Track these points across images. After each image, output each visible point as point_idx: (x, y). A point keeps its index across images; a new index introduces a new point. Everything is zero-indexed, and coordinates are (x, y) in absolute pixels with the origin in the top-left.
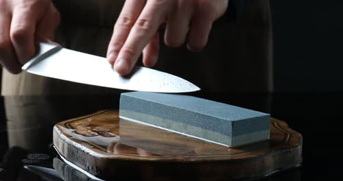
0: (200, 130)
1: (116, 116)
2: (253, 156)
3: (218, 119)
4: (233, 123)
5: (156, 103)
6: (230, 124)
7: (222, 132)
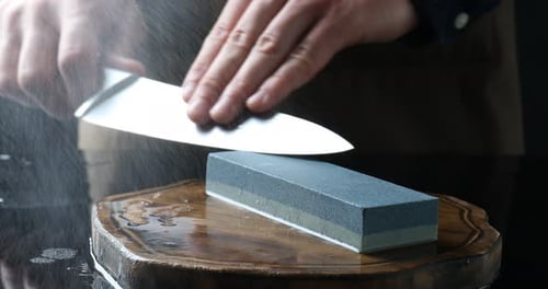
0: (317, 220)
1: (201, 191)
2: (393, 270)
3: (343, 204)
4: (365, 211)
5: (257, 173)
6: (361, 212)
7: (348, 226)
